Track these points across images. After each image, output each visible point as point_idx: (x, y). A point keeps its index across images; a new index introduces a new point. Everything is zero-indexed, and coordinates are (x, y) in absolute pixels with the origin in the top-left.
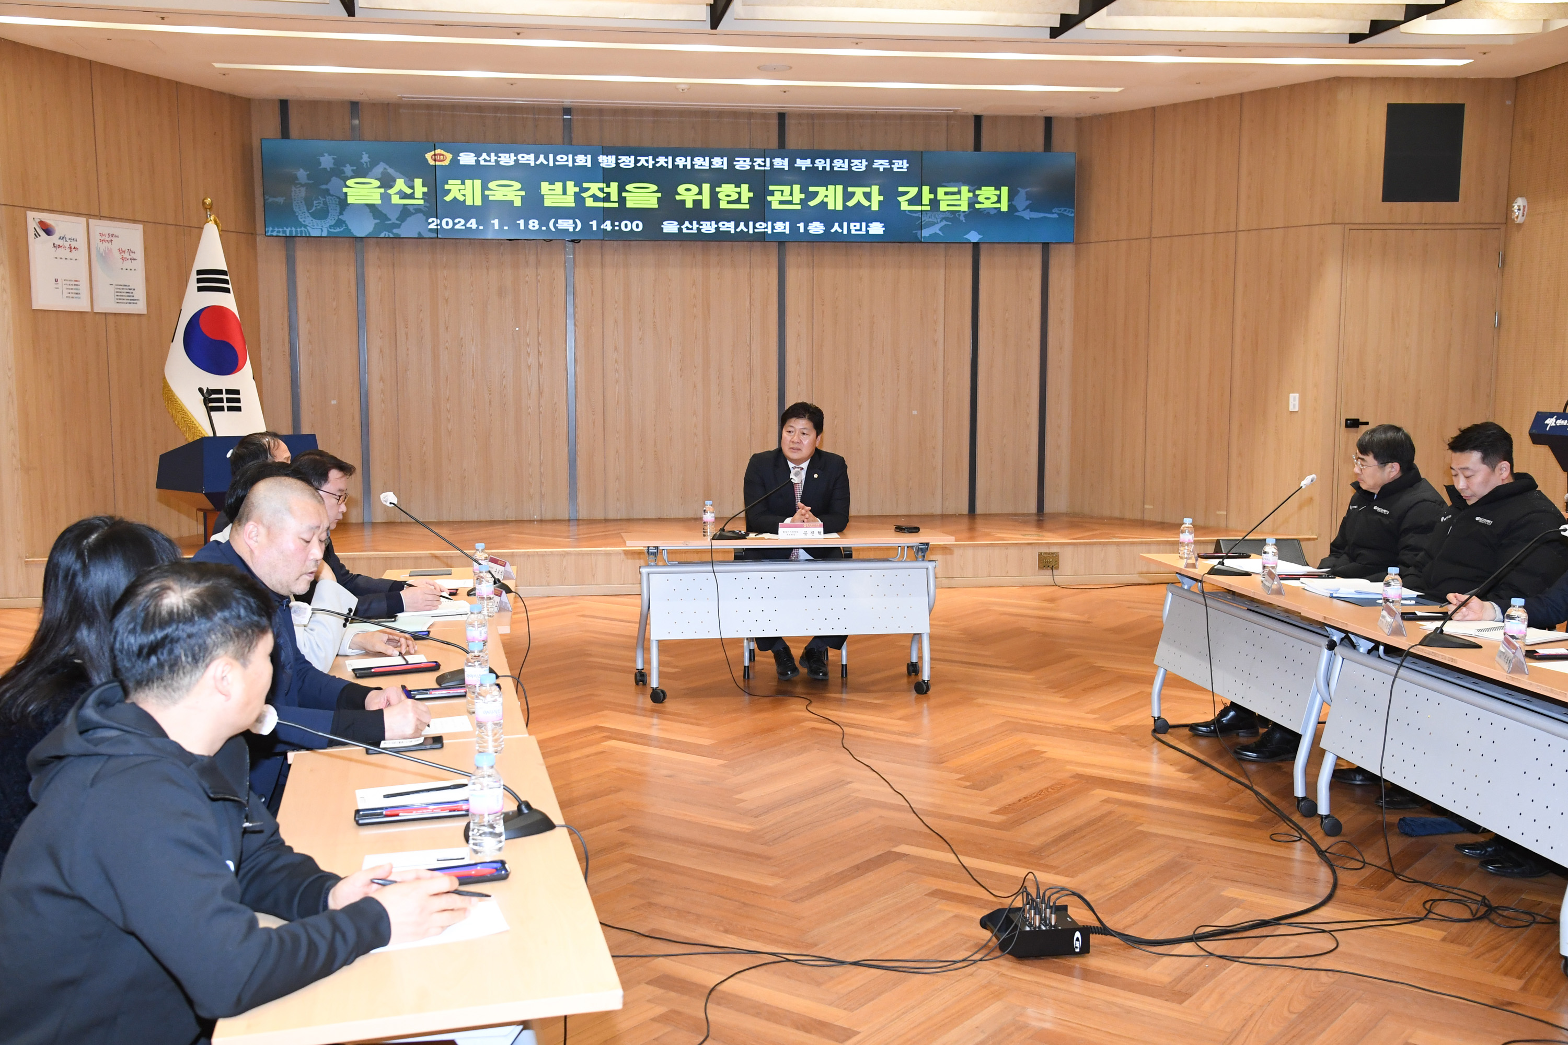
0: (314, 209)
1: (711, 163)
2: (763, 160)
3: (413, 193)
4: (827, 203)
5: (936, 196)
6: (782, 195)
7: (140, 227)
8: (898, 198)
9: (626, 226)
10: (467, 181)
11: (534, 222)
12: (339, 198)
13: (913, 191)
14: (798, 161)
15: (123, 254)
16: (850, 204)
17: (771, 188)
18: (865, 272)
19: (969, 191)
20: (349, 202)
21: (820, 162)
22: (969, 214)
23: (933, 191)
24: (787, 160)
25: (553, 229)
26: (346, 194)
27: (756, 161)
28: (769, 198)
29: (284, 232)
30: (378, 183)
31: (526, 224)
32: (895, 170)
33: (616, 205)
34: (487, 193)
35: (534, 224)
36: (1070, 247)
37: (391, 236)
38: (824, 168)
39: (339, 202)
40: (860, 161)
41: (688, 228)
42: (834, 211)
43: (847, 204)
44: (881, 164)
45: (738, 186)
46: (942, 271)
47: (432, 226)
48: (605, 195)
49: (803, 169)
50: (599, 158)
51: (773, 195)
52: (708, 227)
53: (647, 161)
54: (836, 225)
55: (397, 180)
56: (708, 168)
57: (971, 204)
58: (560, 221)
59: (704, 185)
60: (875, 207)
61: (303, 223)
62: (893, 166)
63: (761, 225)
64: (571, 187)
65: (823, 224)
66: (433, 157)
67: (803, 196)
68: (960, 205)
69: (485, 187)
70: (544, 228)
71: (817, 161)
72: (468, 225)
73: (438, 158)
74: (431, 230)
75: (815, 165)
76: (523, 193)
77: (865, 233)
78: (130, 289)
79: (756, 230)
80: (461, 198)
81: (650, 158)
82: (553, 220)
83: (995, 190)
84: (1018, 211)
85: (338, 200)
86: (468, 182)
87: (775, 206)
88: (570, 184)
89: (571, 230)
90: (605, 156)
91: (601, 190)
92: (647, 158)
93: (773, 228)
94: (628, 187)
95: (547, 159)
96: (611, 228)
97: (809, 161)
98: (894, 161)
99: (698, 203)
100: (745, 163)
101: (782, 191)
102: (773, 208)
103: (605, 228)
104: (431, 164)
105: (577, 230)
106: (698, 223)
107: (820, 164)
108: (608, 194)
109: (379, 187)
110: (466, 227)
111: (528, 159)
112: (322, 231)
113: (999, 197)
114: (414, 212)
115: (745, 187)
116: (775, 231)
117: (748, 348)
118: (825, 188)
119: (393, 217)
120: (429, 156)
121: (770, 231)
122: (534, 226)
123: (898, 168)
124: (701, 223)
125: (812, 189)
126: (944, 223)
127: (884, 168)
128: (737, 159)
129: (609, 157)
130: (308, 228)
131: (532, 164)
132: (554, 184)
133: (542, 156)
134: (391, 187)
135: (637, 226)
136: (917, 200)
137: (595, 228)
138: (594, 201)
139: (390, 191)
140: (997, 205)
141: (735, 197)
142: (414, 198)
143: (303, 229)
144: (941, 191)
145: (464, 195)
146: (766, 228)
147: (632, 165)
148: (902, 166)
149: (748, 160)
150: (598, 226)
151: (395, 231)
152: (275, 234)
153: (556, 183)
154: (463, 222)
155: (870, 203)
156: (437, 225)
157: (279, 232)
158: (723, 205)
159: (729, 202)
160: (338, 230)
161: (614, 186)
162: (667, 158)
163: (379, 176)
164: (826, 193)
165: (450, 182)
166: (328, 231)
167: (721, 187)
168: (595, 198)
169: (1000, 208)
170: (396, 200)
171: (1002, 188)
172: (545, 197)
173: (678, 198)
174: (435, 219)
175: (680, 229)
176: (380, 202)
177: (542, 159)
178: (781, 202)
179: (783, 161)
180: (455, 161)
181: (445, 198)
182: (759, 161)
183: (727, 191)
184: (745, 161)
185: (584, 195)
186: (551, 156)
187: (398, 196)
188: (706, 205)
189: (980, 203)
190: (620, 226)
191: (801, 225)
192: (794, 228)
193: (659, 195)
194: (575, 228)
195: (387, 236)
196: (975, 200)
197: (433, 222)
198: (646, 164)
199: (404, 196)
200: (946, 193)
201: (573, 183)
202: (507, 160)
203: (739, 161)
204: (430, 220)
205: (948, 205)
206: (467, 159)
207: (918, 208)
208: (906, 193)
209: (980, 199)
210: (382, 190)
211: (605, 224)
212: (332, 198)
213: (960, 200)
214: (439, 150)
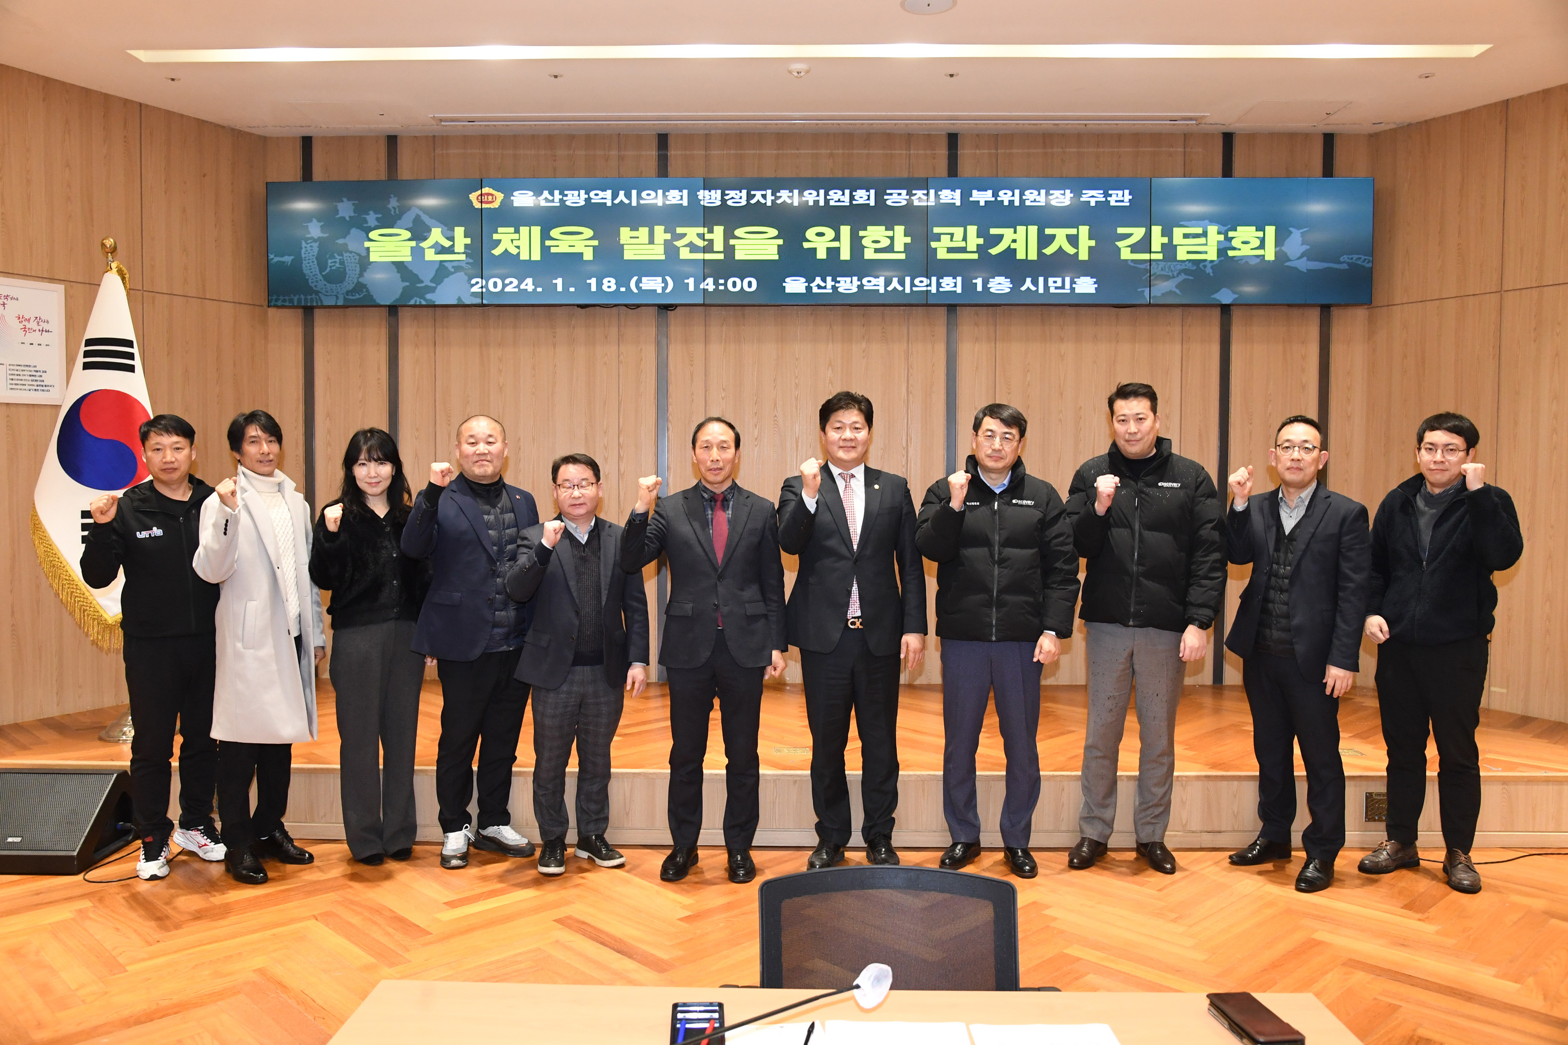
0: (328, 269)
1: (852, 198)
2: (925, 192)
3: (453, 246)
4: (1015, 250)
5: (1171, 239)
6: (951, 240)
7: (61, 288)
8: (1117, 243)
9: (734, 284)
10: (522, 229)
11: (609, 282)
12: (359, 255)
13: (1138, 233)
14: (975, 192)
15: (24, 323)
16: (1049, 251)
17: (936, 230)
18: (1068, 348)
19: (1219, 233)
20: (371, 260)
21: (1005, 194)
22: (1216, 265)
23: (1167, 233)
24: (958, 192)
25: (635, 291)
26: (368, 249)
27: (916, 194)
28: (934, 245)
29: (291, 301)
30: (408, 234)
31: (599, 284)
32: (1113, 203)
33: (721, 257)
34: (548, 243)
35: (609, 284)
36: (1361, 313)
37: (424, 303)
38: (1012, 202)
39: (359, 260)
40: (1062, 192)
41: (819, 287)
42: (1026, 261)
43: (1043, 251)
44: (1093, 197)
45: (890, 228)
46: (1178, 347)
47: (476, 289)
48: (706, 243)
49: (982, 204)
50: (698, 193)
51: (939, 240)
52: (848, 285)
53: (764, 196)
54: (1029, 280)
55: (433, 229)
56: (848, 204)
57: (1222, 252)
58: (644, 279)
59: (842, 227)
60: (1084, 256)
61: (314, 288)
62: (1109, 199)
63: (921, 282)
64: (660, 233)
65: (1009, 280)
66: (480, 198)
67: (981, 241)
68: (1206, 253)
69: (545, 236)
70: (623, 289)
71: (1001, 193)
72: (523, 287)
73: (485, 198)
74: (474, 294)
75: (999, 199)
76: (596, 243)
77: (1069, 291)
78: (37, 371)
79: (915, 289)
80: (514, 251)
81: (769, 192)
82: (635, 278)
83: (1257, 230)
84: (1289, 260)
85: (357, 257)
86: (524, 230)
87: (942, 255)
88: (659, 230)
89: (659, 291)
90: (707, 192)
91: (701, 236)
92: (764, 192)
93: (939, 285)
94: (739, 232)
95: (628, 196)
96: (714, 287)
97: (990, 192)
98: (1110, 192)
99: (833, 252)
100: (900, 197)
101: (952, 235)
102: (939, 257)
103: (706, 287)
104: (476, 207)
105: (668, 291)
106: (834, 280)
107: (1005, 197)
108: (711, 242)
109: (409, 240)
110: (519, 289)
111: (604, 197)
112: (337, 298)
113: (1263, 240)
114: (453, 270)
115: (899, 230)
116: (941, 290)
117: (904, 452)
118: (1012, 230)
119: (426, 278)
120: (473, 197)
121: (933, 289)
122: (609, 287)
123: (1116, 201)
124: (838, 279)
125: (993, 231)
126: (1183, 277)
127: (1096, 202)
128: (888, 191)
129: (713, 192)
130: (320, 294)
131: (609, 204)
132: (638, 230)
133: (622, 193)
134: (425, 239)
135: (750, 285)
136: (1144, 245)
137: (691, 288)
138: (691, 252)
139: (424, 245)
140: (1260, 252)
141: (885, 243)
142: (453, 252)
143: (314, 296)
144: (1178, 233)
145: (518, 247)
146: (930, 285)
147: (744, 202)
148: (1122, 199)
149: (904, 192)
150: (697, 285)
151: (429, 296)
152: (279, 303)
153: (640, 228)
154: (516, 282)
155: (1076, 251)
156: (482, 287)
157: (284, 301)
158: (869, 254)
159: (877, 251)
160: (357, 296)
161: (719, 230)
162: (791, 191)
163: (411, 225)
164: (1015, 237)
165: (500, 230)
166: (345, 299)
167: (866, 229)
168: (693, 248)
169: (1264, 256)
170: (430, 255)
171: (1267, 228)
172: (625, 247)
173: (806, 245)
174: (479, 280)
175: (809, 289)
176: (409, 259)
177: (622, 196)
178: (950, 250)
179: (953, 193)
180: (507, 202)
181: (493, 252)
182: (920, 193)
183: (874, 235)
184: (899, 194)
185: (678, 243)
186: (634, 192)
187: (434, 250)
188: (845, 255)
189: (1234, 249)
190: (725, 284)
191: (979, 282)
192: (968, 286)
193: (781, 242)
194: (664, 288)
195: (418, 303)
196: (1227, 244)
197: (477, 283)
198: (763, 201)
199: (442, 250)
200: (1186, 236)
201: (663, 227)
202: (576, 199)
203: (891, 194)
204: (473, 281)
205: (1188, 252)
206: (523, 199)
207: (1146, 256)
208: (1127, 236)
209: (1235, 243)
210: (413, 243)
211: (706, 282)
212: (351, 255)
213: (1206, 244)
214: (487, 188)
